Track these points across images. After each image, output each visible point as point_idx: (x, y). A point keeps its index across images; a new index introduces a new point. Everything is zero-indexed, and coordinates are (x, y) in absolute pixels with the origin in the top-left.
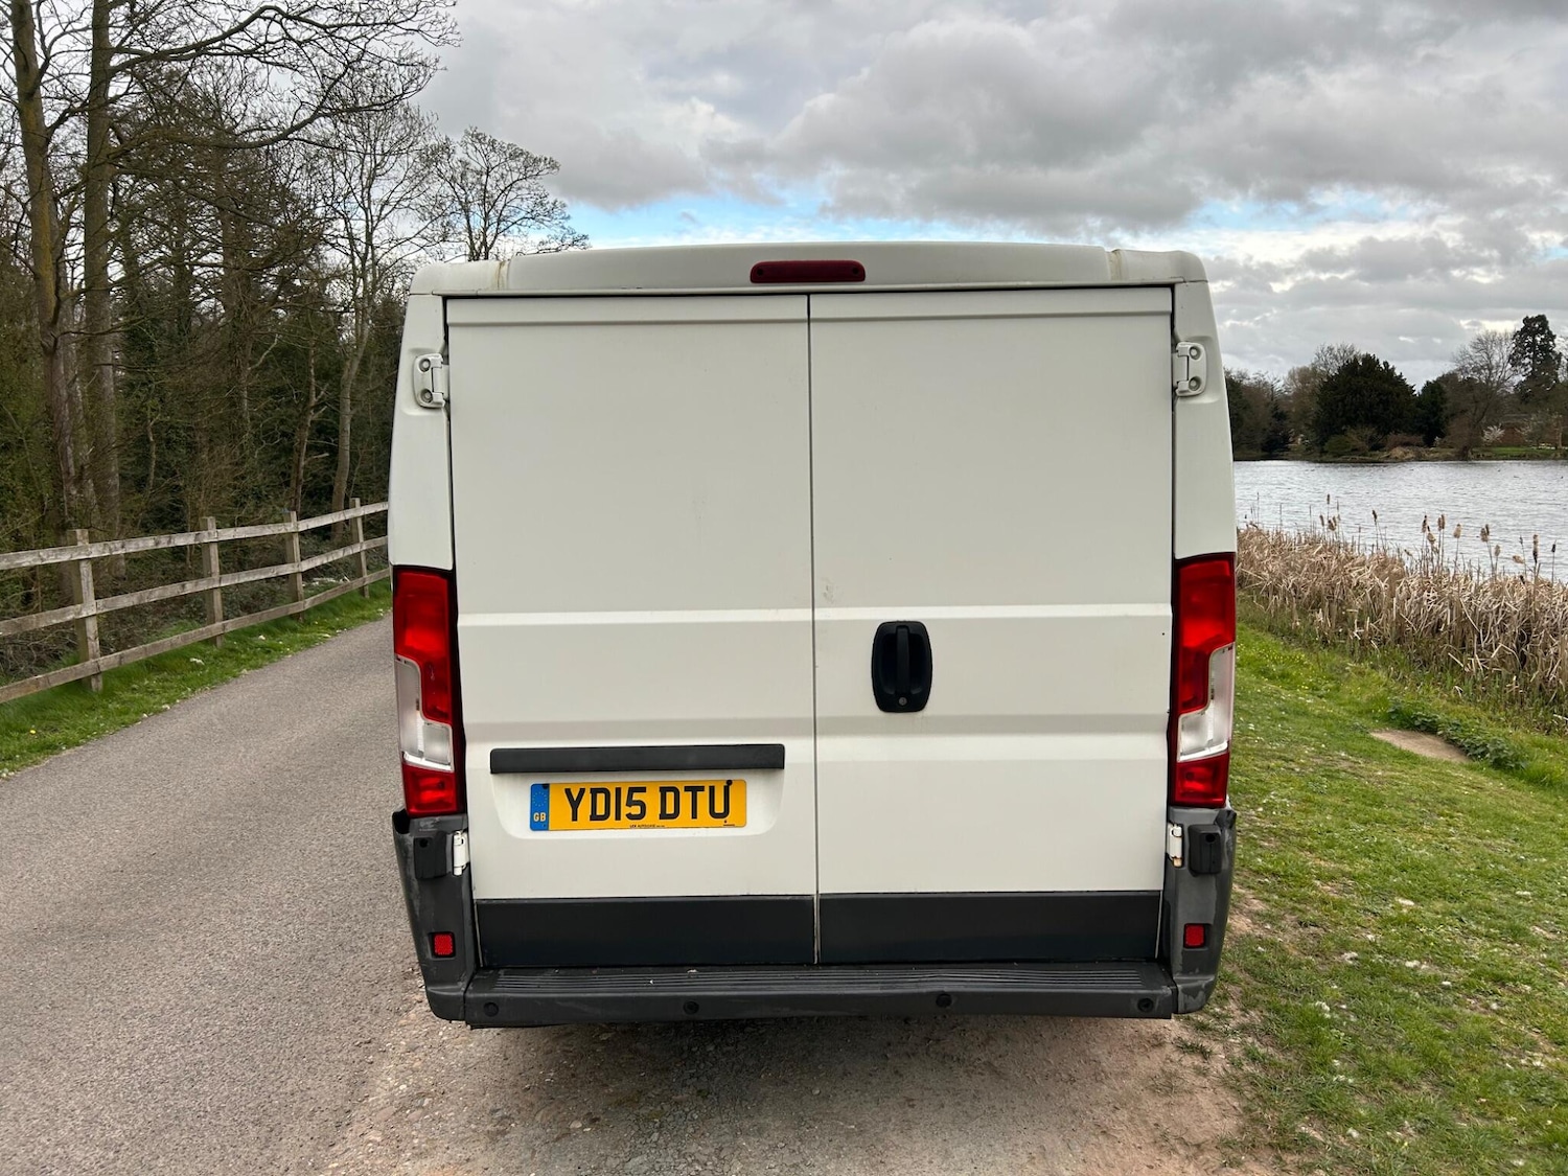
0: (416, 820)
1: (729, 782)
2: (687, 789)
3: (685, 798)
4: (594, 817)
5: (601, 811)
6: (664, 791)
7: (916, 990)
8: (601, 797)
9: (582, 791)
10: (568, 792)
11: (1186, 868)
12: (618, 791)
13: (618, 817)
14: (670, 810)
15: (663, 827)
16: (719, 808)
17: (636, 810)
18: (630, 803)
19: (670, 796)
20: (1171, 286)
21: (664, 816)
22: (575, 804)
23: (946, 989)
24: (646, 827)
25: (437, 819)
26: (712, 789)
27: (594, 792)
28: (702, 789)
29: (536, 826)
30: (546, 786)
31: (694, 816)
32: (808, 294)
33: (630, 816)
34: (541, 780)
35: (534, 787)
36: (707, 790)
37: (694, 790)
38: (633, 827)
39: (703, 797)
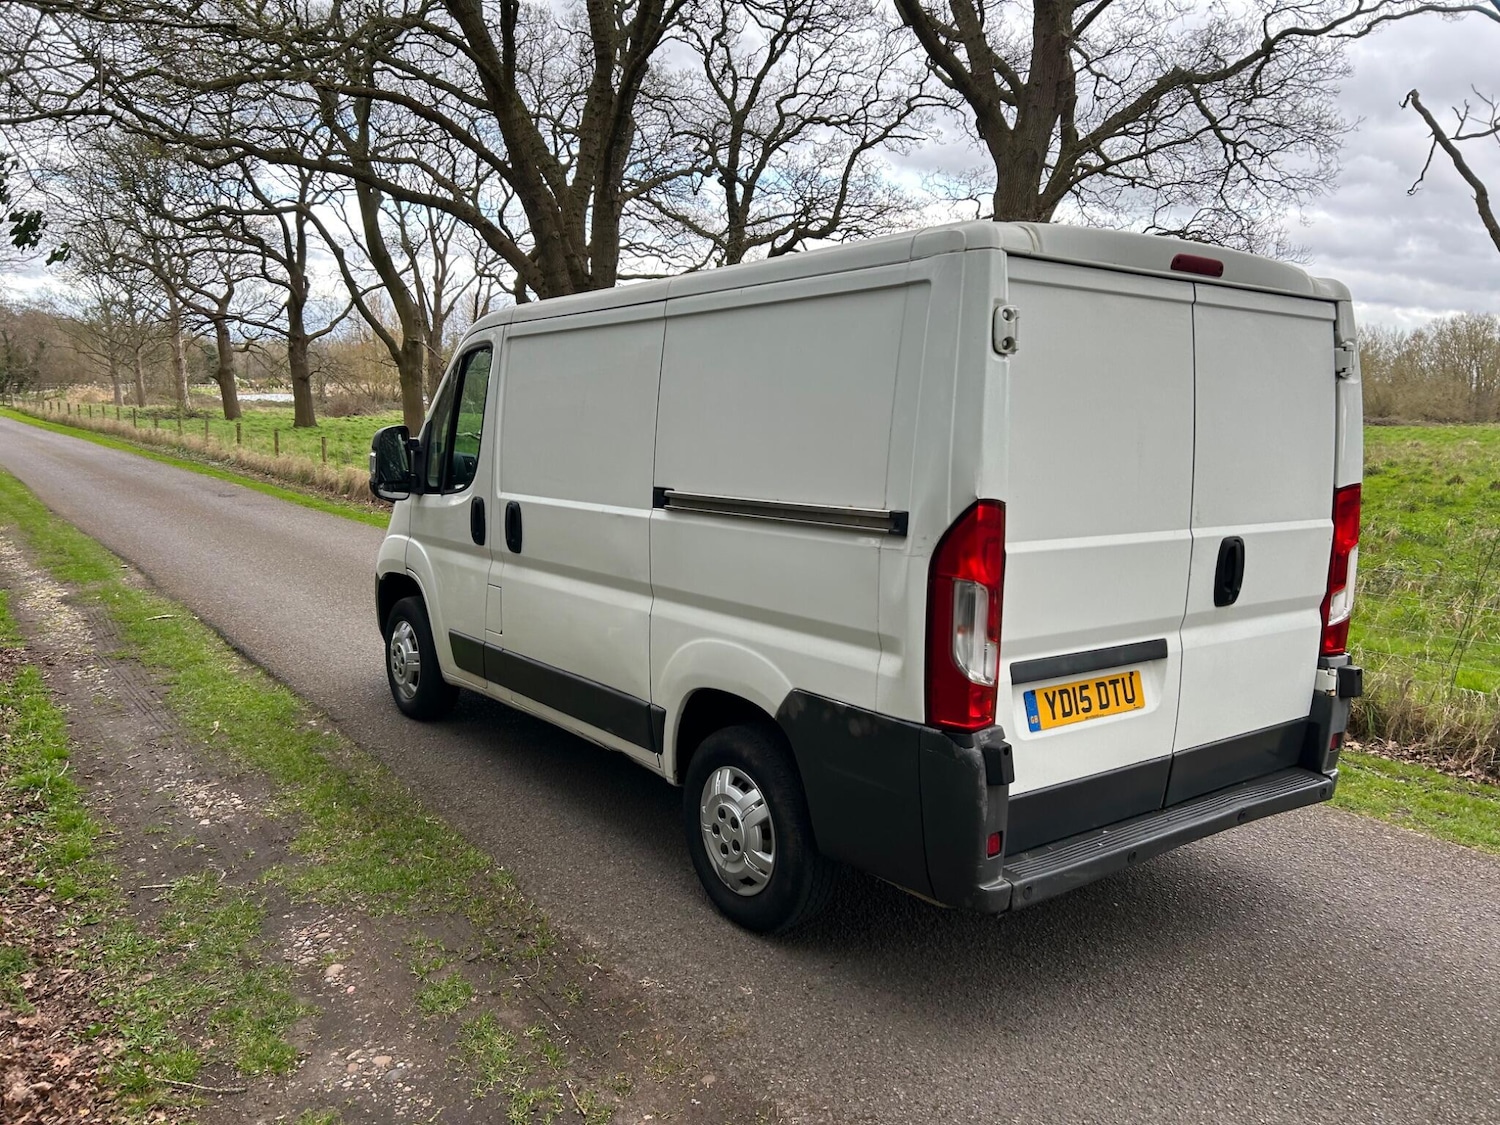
0: (974, 734)
1: (1132, 674)
2: (1111, 682)
3: (1110, 688)
4: (1065, 714)
5: (1067, 710)
6: (1099, 685)
7: (1231, 811)
8: (1065, 696)
9: (1054, 693)
10: (1046, 695)
11: (1337, 697)
12: (1074, 689)
13: (1078, 713)
14: (1104, 702)
15: (1103, 716)
16: (1130, 697)
17: (1086, 704)
18: (1083, 699)
19: (1102, 688)
20: (1335, 302)
21: (1103, 707)
22: (1052, 705)
23: (1244, 807)
24: (1094, 717)
25: (989, 730)
26: (1123, 679)
27: (1062, 692)
28: (1117, 681)
29: (1034, 728)
30: (1033, 692)
31: (1118, 705)
32: (1194, 282)
33: (1085, 710)
34: (1028, 687)
35: (1025, 694)
36: (1120, 681)
37: (1114, 682)
38: (1087, 718)
39: (1119, 686)
